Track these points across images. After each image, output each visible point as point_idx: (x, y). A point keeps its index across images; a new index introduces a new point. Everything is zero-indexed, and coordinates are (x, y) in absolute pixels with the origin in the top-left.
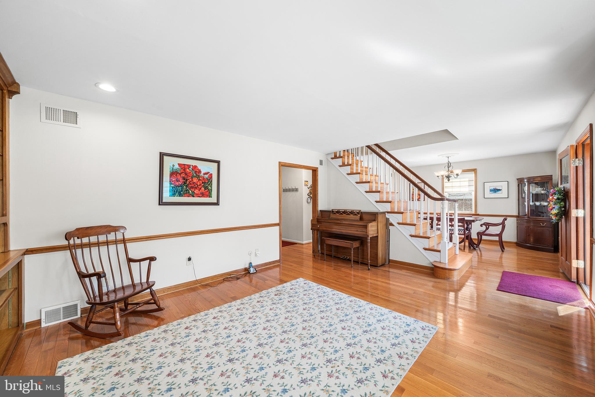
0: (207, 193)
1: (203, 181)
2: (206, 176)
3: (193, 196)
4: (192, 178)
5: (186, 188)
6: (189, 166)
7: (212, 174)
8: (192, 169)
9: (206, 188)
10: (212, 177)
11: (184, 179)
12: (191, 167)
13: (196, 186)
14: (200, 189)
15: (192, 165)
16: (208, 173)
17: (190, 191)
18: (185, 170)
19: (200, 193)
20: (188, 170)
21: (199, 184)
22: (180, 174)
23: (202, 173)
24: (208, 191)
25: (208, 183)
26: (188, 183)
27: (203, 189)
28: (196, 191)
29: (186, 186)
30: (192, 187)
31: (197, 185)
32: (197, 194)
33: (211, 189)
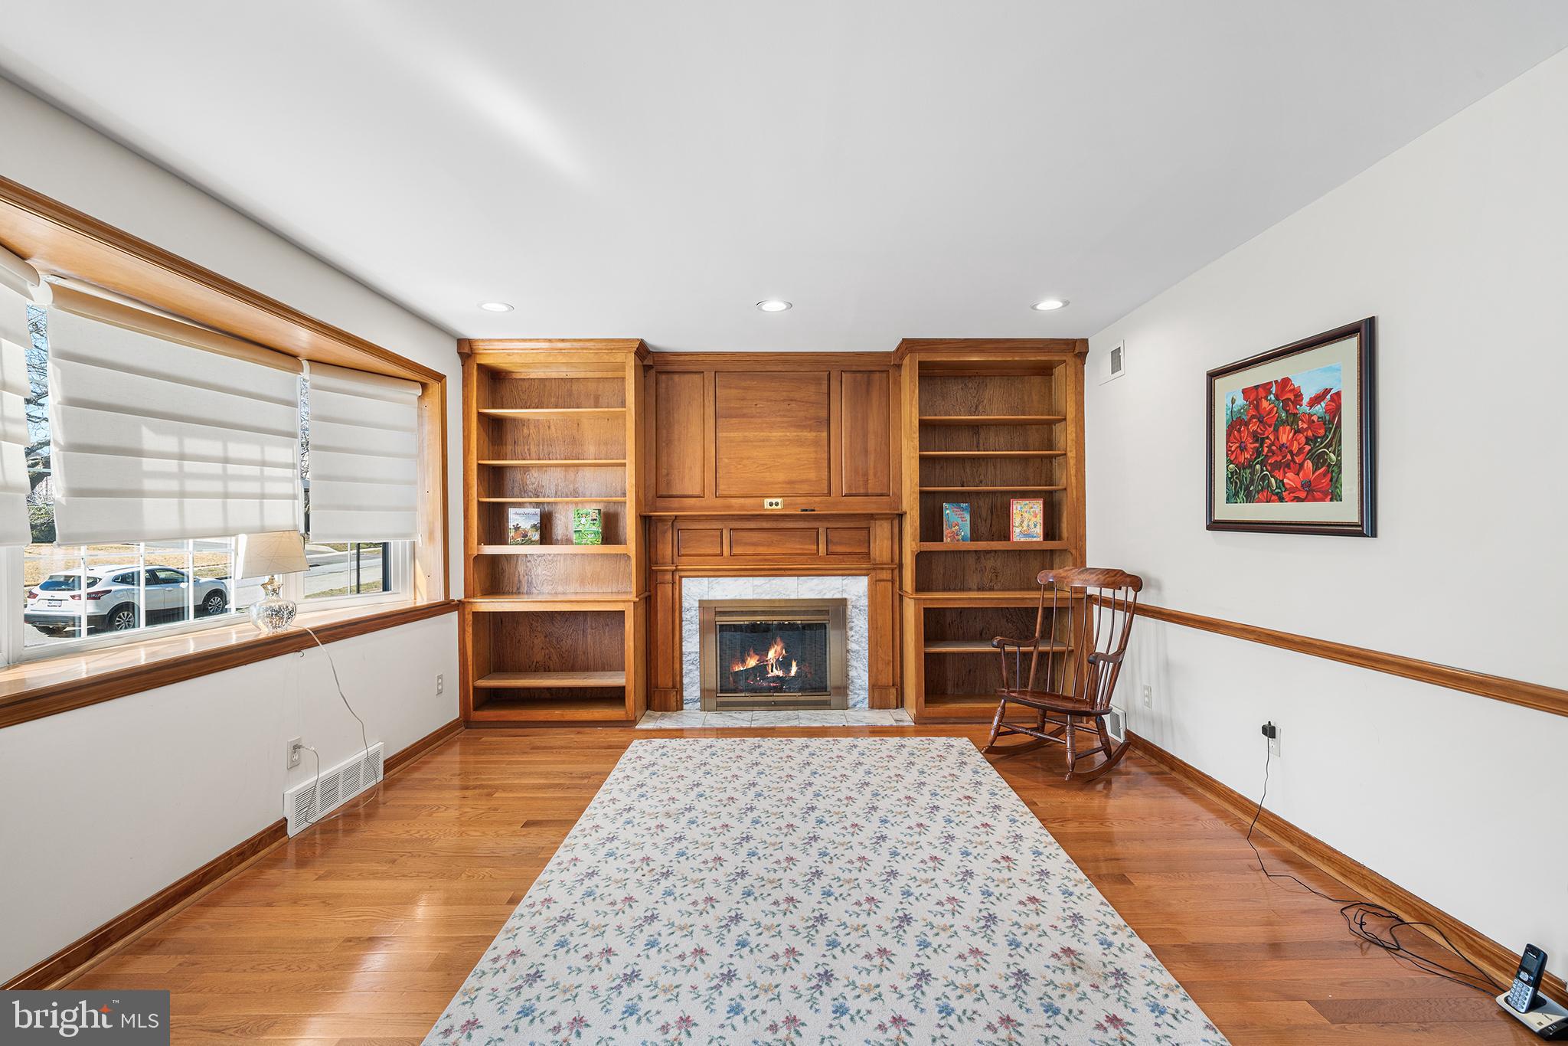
0: (1325, 481)
1: (1310, 434)
2: (1319, 409)
3: (1281, 499)
4: (1276, 431)
5: (1262, 471)
6: (1266, 387)
7: (1338, 394)
8: (1277, 398)
9: (1319, 460)
10: (1339, 407)
11: (1257, 440)
12: (1274, 389)
13: (1289, 457)
14: (1301, 465)
15: (1276, 382)
16: (1327, 391)
17: (1273, 480)
18: (1257, 407)
19: (1299, 486)
20: (1265, 404)
21: (1295, 448)
22: (1247, 424)
23: (1306, 400)
24: (1325, 474)
25: (1325, 437)
26: (1266, 449)
27: (1309, 464)
28: (1290, 479)
29: (1262, 463)
30: (1277, 466)
31: (1291, 452)
32: (1292, 490)
33: (1339, 464)
